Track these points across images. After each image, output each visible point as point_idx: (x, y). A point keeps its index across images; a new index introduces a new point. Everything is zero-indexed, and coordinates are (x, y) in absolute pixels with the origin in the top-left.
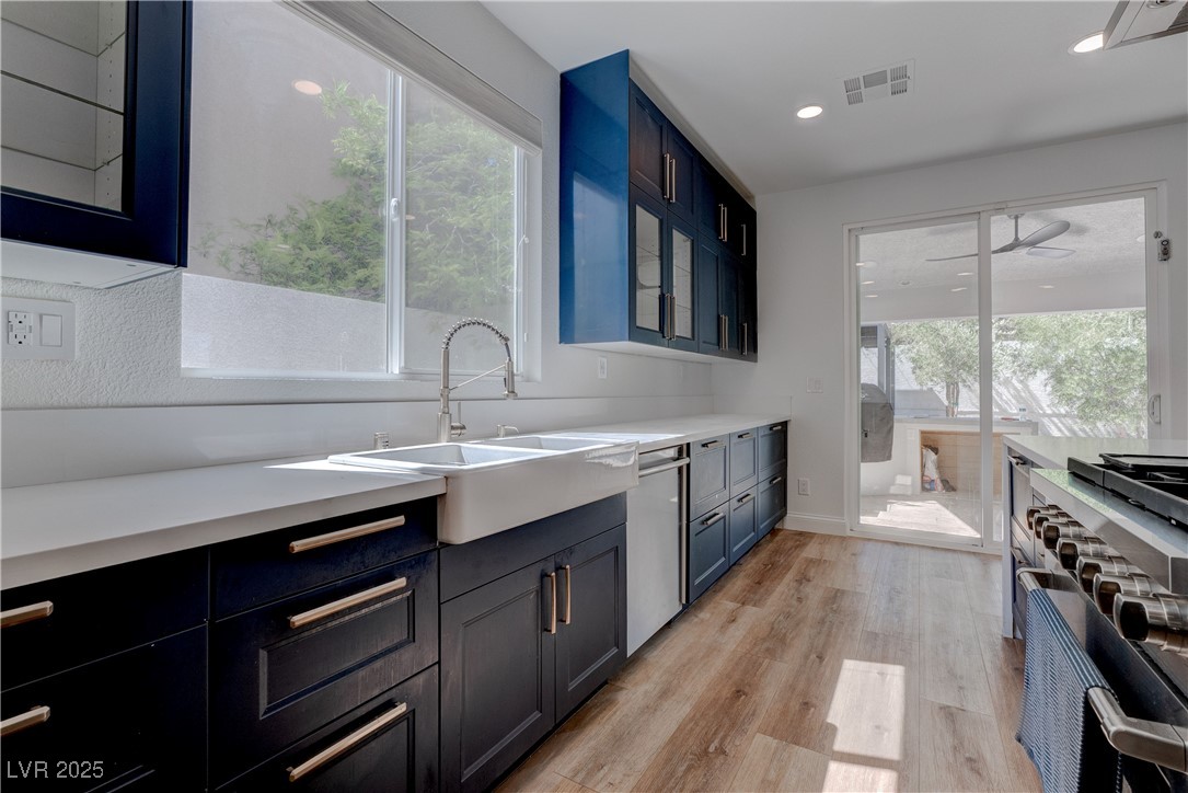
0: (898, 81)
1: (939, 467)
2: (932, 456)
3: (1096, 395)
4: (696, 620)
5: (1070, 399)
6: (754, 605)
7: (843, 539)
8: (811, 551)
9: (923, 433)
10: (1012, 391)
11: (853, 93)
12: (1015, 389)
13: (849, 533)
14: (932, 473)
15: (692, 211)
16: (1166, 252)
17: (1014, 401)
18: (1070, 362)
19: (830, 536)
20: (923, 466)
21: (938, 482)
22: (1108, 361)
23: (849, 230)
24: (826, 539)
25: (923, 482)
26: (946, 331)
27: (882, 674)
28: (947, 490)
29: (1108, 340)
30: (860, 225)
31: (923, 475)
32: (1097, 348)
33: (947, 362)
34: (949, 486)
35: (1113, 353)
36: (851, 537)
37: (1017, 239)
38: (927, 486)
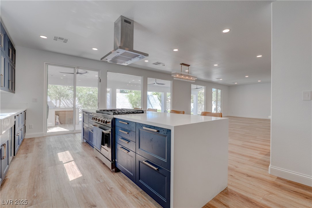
0: (66, 41)
1: (59, 119)
2: (58, 117)
3: (86, 103)
4: (15, 160)
5: (81, 103)
6: (30, 153)
7: (43, 137)
8: (36, 141)
9: (56, 111)
10: (70, 102)
11: (56, 39)
12: (71, 101)
13: (44, 135)
14: (58, 121)
15: (5, 50)
16: (100, 81)
17: (70, 104)
18: (81, 96)
19: (40, 137)
20: (56, 119)
21: (59, 122)
22: (88, 96)
23: (46, 63)
24: (39, 138)
25: (55, 123)
26: (58, 87)
27: (65, 153)
28: (61, 124)
29: (88, 92)
30: (49, 63)
31: (55, 121)
32: (86, 93)
33: (59, 95)
34: (61, 123)
35: (89, 95)
36: (45, 136)
37: (78, 72)
38: (56, 124)
